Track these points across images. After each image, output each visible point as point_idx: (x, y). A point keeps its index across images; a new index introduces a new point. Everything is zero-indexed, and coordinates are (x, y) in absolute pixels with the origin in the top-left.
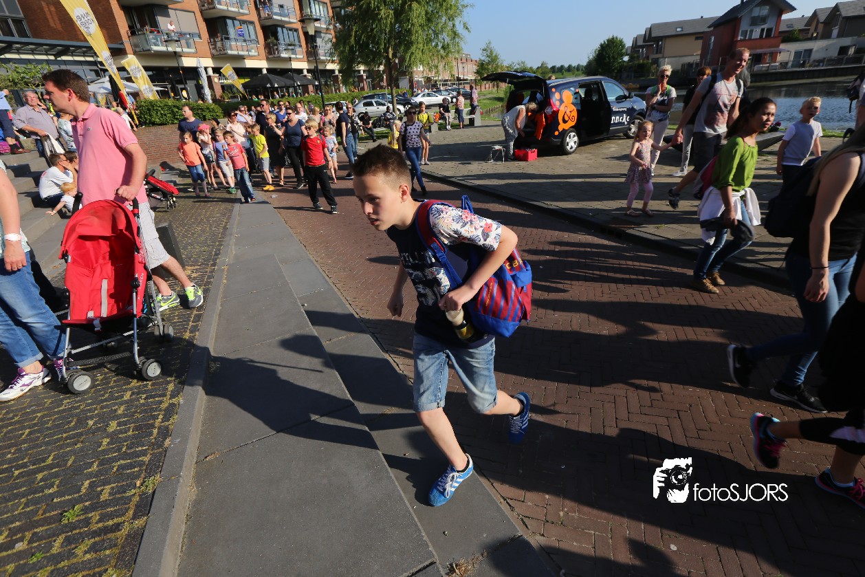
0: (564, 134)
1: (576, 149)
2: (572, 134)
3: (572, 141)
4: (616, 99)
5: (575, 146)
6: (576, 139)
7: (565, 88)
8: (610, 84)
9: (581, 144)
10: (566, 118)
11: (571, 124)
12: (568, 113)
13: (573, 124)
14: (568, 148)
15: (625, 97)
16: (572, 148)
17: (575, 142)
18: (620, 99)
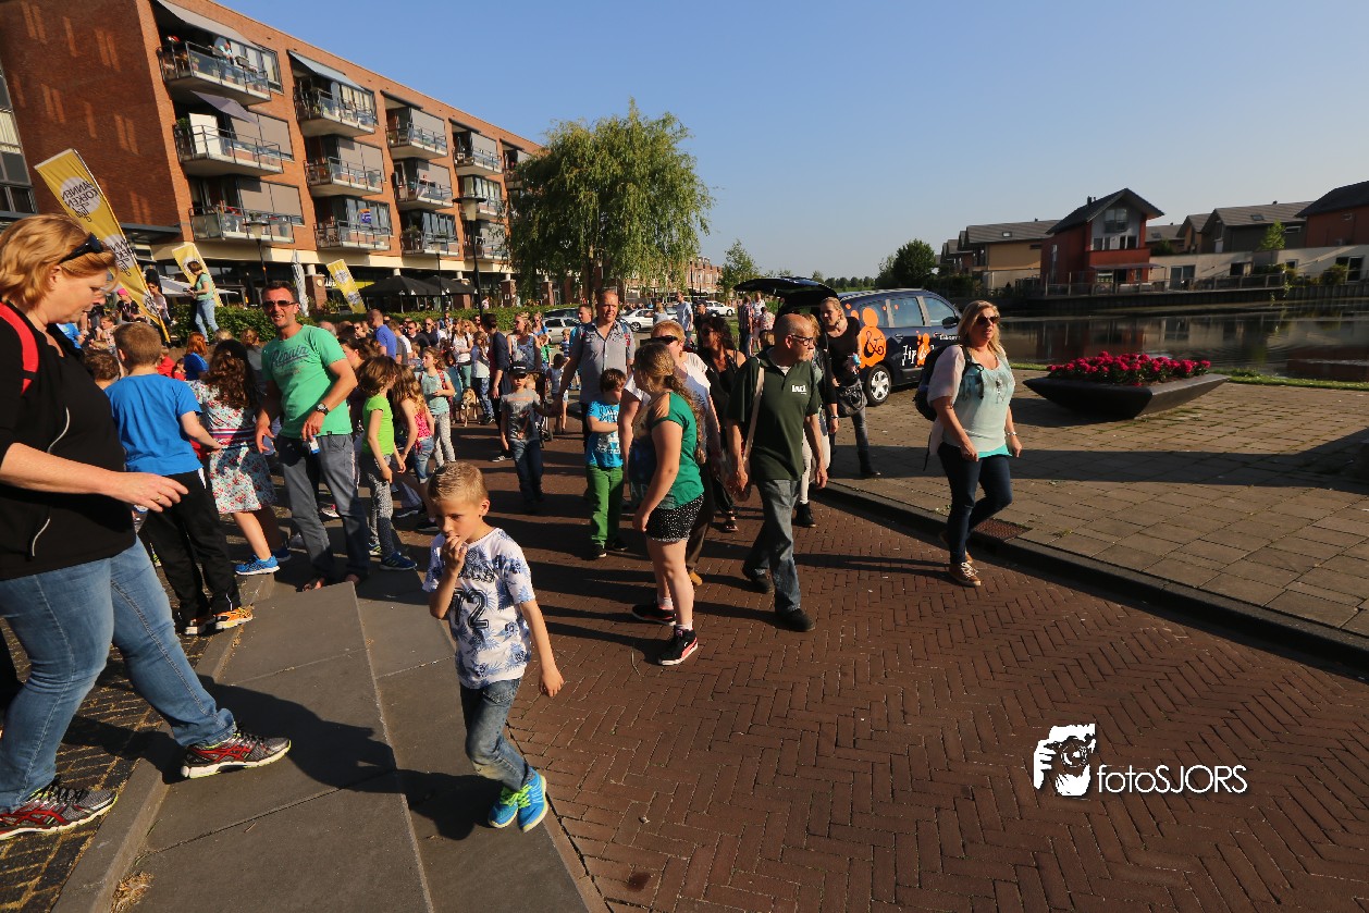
0: (866, 374)
1: (887, 396)
2: (881, 373)
3: (881, 385)
4: (945, 322)
5: (885, 393)
6: (886, 381)
7: (865, 305)
8: (932, 300)
9: (895, 388)
10: (871, 351)
11: (878, 358)
12: (871, 340)
13: (882, 358)
14: (875, 395)
15: (956, 320)
16: (880, 395)
17: (885, 387)
18: (948, 323)
